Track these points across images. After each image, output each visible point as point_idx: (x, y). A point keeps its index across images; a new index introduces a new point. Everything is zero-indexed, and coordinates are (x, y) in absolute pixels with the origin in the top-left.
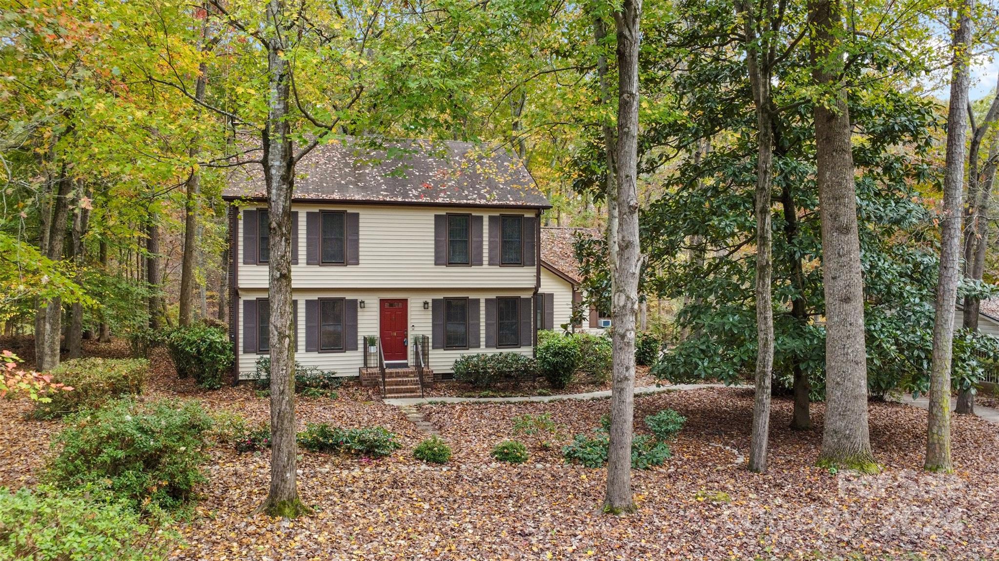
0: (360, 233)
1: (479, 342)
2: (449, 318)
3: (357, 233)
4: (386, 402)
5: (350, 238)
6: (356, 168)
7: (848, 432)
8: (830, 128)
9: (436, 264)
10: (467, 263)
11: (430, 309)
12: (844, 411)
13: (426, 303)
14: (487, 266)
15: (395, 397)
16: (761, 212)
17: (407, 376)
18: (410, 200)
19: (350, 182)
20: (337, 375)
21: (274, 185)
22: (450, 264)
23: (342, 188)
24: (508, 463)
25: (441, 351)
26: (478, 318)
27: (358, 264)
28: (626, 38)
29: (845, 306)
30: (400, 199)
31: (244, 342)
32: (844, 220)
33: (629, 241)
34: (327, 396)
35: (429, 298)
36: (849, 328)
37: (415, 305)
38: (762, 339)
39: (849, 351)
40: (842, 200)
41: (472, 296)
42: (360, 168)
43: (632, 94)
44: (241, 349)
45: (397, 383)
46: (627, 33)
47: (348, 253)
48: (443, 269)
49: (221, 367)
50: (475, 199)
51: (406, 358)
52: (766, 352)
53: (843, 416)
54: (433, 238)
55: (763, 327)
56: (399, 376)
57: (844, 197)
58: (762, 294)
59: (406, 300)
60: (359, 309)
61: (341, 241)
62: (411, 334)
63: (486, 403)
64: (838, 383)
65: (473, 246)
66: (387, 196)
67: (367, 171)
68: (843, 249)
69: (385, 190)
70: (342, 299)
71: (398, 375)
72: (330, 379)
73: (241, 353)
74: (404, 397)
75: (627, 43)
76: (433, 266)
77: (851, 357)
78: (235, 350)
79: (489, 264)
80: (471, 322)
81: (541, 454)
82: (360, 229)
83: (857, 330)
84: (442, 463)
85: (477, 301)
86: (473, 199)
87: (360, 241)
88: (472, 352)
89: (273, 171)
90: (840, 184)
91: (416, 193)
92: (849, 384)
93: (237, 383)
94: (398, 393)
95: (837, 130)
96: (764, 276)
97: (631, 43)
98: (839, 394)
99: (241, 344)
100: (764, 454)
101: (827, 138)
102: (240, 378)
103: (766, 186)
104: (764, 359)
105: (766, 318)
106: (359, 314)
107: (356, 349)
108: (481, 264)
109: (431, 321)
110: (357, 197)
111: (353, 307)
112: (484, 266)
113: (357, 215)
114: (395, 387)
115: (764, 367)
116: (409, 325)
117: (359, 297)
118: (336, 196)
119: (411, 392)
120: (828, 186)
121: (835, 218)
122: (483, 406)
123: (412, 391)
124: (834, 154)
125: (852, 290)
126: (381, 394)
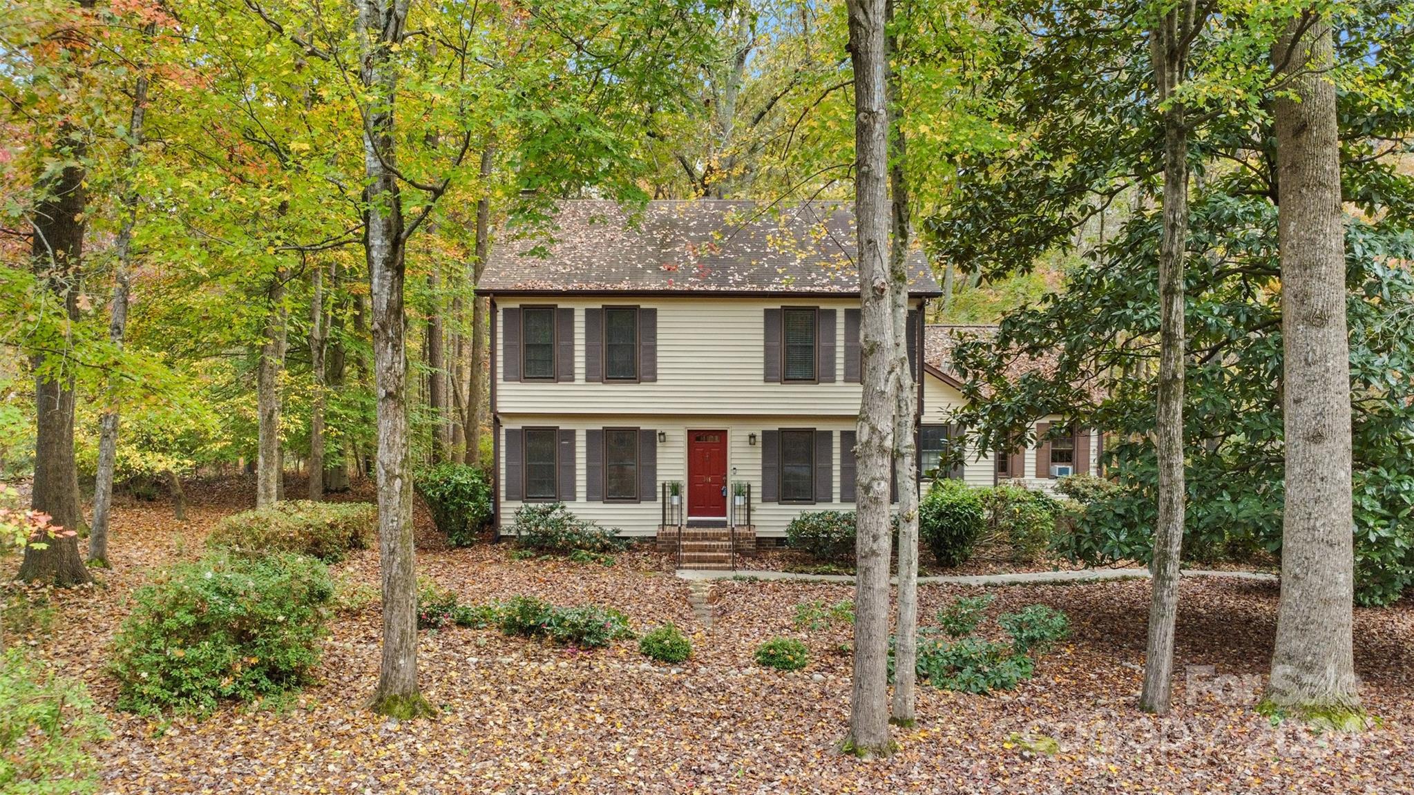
0: (659, 337)
1: (831, 494)
2: (786, 456)
3: (654, 337)
4: (679, 574)
5: (644, 343)
6: (663, 245)
7: (1309, 658)
8: (1299, 147)
9: (766, 381)
10: (812, 379)
11: (759, 444)
12: (1305, 624)
13: (752, 436)
14: (842, 384)
15: (694, 568)
16: (1165, 293)
17: (719, 540)
18: (727, 288)
19: (650, 266)
20: (622, 535)
21: (376, 272)
22: (787, 380)
23: (635, 274)
24: (773, 669)
25: (775, 506)
26: (830, 459)
27: (655, 380)
28: (859, 24)
29: (1314, 448)
30: (713, 288)
31: (507, 486)
32: (1317, 303)
33: (875, 343)
34: (600, 562)
35: (757, 429)
36: (1319, 484)
37: (737, 439)
38: (1164, 500)
39: (1318, 524)
40: (1315, 270)
41: (821, 427)
42: (669, 245)
43: (871, 113)
44: (503, 494)
45: (702, 549)
46: (860, 16)
47: (642, 364)
48: (777, 387)
49: (470, 517)
50: (823, 286)
51: (725, 515)
52: (1169, 521)
53: (1303, 631)
54: (762, 343)
55: (1165, 480)
56: (707, 539)
57: (1319, 263)
58: (1165, 427)
59: (726, 431)
60: (658, 444)
61: (633, 348)
62: (731, 479)
63: (815, 583)
64: (1296, 577)
65: (820, 355)
66: (694, 283)
67: (677, 249)
68: (1314, 352)
69: (697, 276)
70: (636, 430)
71: (705, 537)
72: (612, 538)
73: (502, 499)
74: (707, 568)
75: (860, 31)
76: (762, 383)
77: (1321, 533)
78: (494, 496)
79: (846, 381)
80: (819, 465)
81: (831, 660)
82: (659, 331)
83: (1334, 489)
84: (674, 662)
85: (829, 434)
86: (822, 284)
87: (659, 348)
88: (819, 508)
89: (374, 253)
90: (1312, 242)
91: (738, 277)
92: (1316, 580)
93: (499, 539)
94: (700, 562)
95: (1310, 150)
96: (1168, 398)
97: (867, 32)
98: (1297, 594)
99: (503, 488)
100: (1163, 684)
101: (1293, 165)
102: (503, 533)
103: (1174, 251)
104: (1166, 532)
105: (1170, 466)
106: (659, 450)
107: (655, 499)
108: (834, 381)
109: (760, 462)
110: (653, 287)
111: (652, 439)
112: (837, 384)
113: (654, 311)
114: (697, 554)
115: (1166, 545)
116: (729, 468)
117: (658, 427)
118: (624, 286)
119: (720, 562)
120: (1292, 247)
121: (1302, 302)
122: (811, 586)
123: (720, 560)
124: (1304, 191)
125: (1328, 421)
126: (677, 562)
